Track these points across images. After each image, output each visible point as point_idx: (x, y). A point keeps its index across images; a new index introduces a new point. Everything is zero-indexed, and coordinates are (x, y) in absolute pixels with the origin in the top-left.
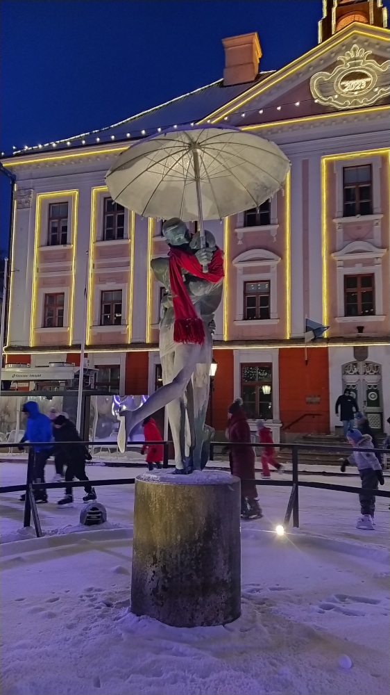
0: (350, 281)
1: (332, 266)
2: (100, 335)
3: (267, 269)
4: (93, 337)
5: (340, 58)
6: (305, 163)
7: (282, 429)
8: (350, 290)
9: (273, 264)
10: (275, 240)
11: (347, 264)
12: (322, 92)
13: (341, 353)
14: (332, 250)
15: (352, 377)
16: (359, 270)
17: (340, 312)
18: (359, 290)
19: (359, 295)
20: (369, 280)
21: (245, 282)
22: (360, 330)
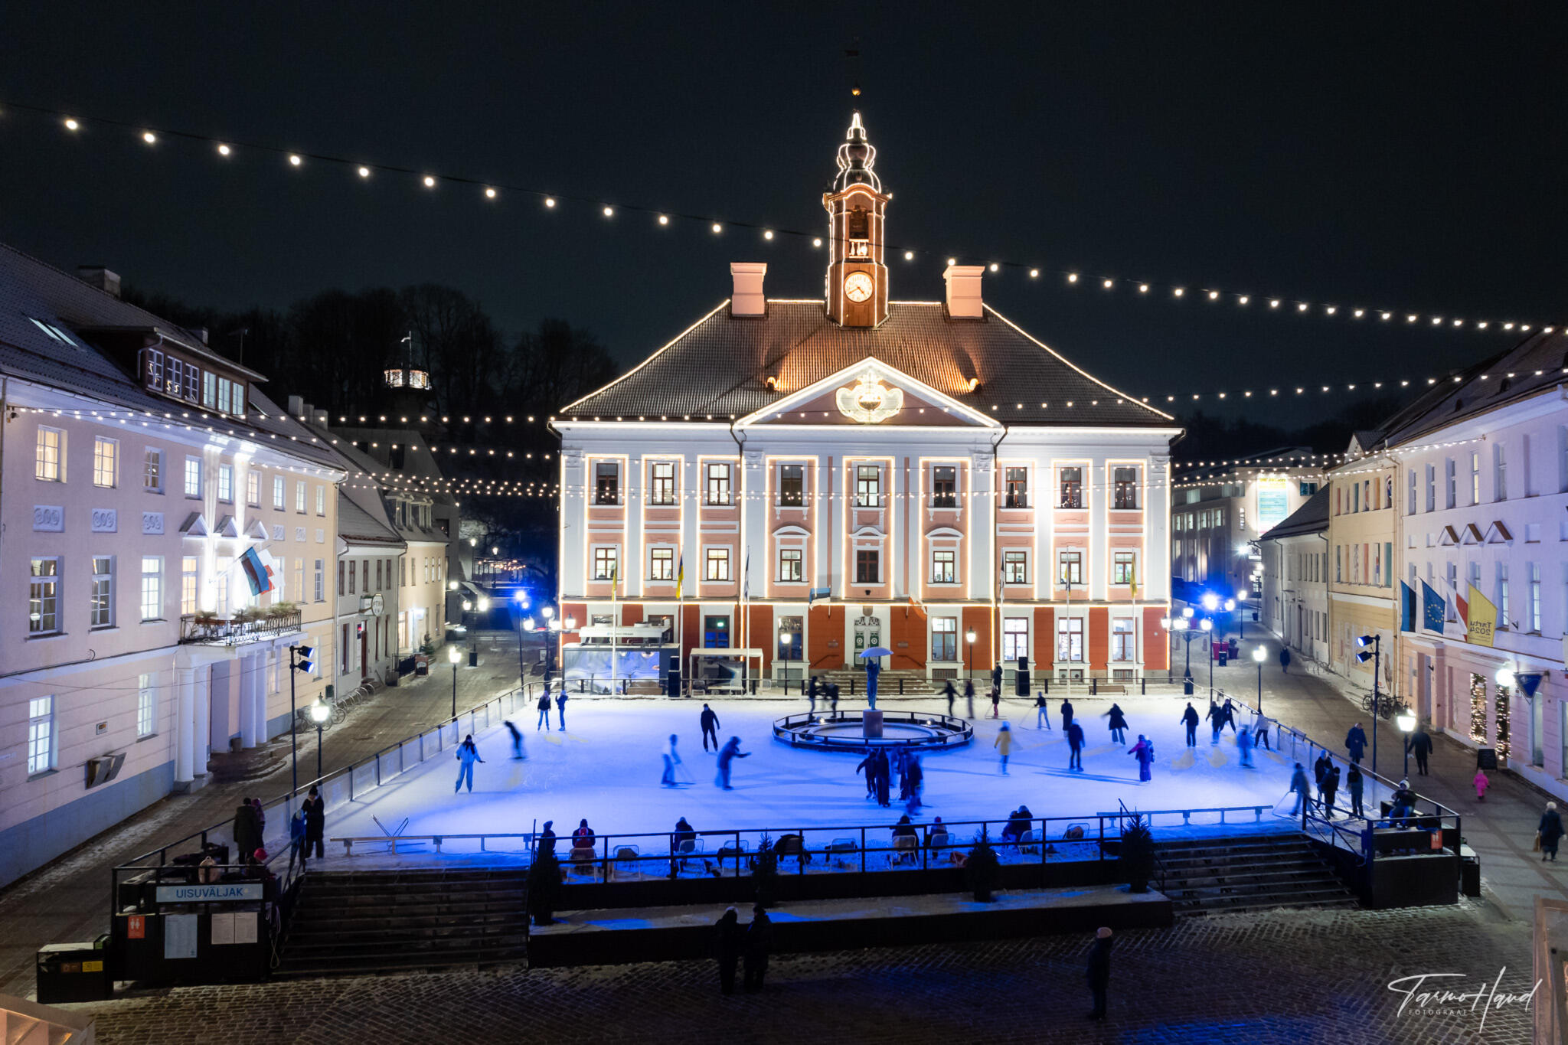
0: (861, 555)
1: (849, 541)
2: (653, 588)
4: (646, 590)
5: (859, 379)
6: (830, 459)
7: (810, 667)
8: (861, 562)
9: (804, 538)
10: (805, 518)
11: (860, 543)
12: (844, 403)
13: (854, 610)
14: (850, 531)
15: (860, 628)
16: (868, 548)
17: (855, 578)
18: (868, 562)
19: (868, 566)
20: (874, 555)
21: (781, 551)
22: (868, 592)
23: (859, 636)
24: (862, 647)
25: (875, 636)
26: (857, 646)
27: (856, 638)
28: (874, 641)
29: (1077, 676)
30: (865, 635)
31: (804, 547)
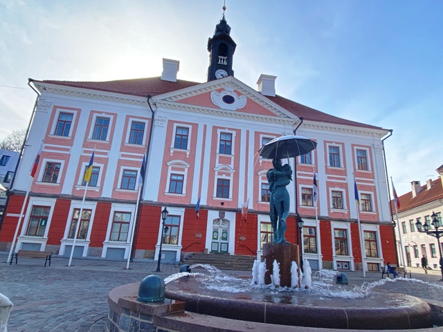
0: (220, 181)
1: (213, 174)
2: (81, 191)
3: (183, 170)
5: (224, 88)
6: (205, 126)
7: (182, 250)
8: (219, 185)
9: (186, 168)
10: (188, 157)
11: (219, 174)
12: (215, 98)
14: (214, 167)
15: (216, 226)
16: (224, 177)
17: (215, 195)
19: (223, 187)
20: (227, 182)
21: (172, 174)
22: (222, 204)
23: (215, 231)
24: (217, 239)
25: (225, 232)
26: (213, 239)
27: (214, 232)
28: (225, 236)
29: (346, 266)
30: (219, 231)
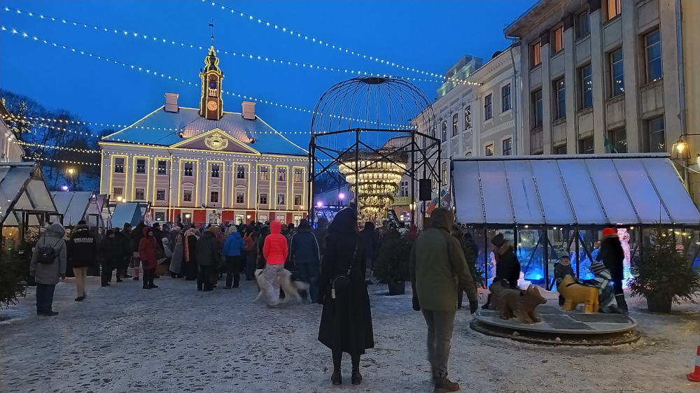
0: (212, 193)
1: (208, 188)
3: (191, 188)
5: (212, 135)
6: (202, 161)
9: (193, 187)
10: (193, 180)
11: (212, 189)
12: (207, 143)
13: (209, 211)
14: (209, 185)
15: (211, 217)
16: (215, 191)
17: (210, 200)
18: (214, 195)
19: (214, 197)
20: (217, 193)
21: (184, 191)
22: (214, 205)
31: (192, 190)
